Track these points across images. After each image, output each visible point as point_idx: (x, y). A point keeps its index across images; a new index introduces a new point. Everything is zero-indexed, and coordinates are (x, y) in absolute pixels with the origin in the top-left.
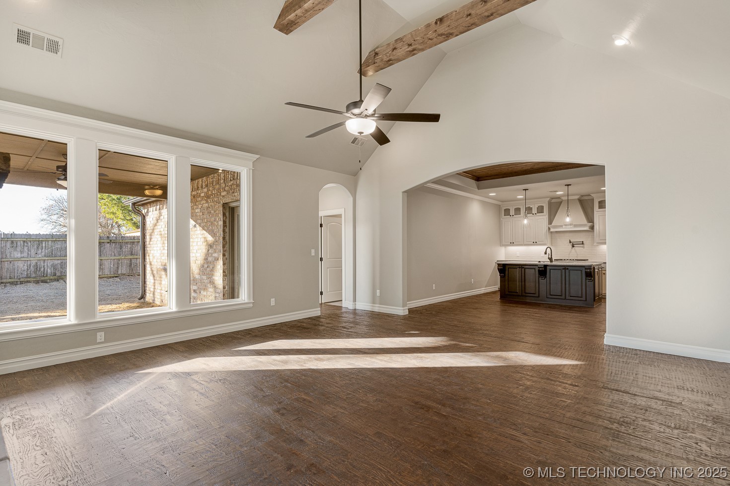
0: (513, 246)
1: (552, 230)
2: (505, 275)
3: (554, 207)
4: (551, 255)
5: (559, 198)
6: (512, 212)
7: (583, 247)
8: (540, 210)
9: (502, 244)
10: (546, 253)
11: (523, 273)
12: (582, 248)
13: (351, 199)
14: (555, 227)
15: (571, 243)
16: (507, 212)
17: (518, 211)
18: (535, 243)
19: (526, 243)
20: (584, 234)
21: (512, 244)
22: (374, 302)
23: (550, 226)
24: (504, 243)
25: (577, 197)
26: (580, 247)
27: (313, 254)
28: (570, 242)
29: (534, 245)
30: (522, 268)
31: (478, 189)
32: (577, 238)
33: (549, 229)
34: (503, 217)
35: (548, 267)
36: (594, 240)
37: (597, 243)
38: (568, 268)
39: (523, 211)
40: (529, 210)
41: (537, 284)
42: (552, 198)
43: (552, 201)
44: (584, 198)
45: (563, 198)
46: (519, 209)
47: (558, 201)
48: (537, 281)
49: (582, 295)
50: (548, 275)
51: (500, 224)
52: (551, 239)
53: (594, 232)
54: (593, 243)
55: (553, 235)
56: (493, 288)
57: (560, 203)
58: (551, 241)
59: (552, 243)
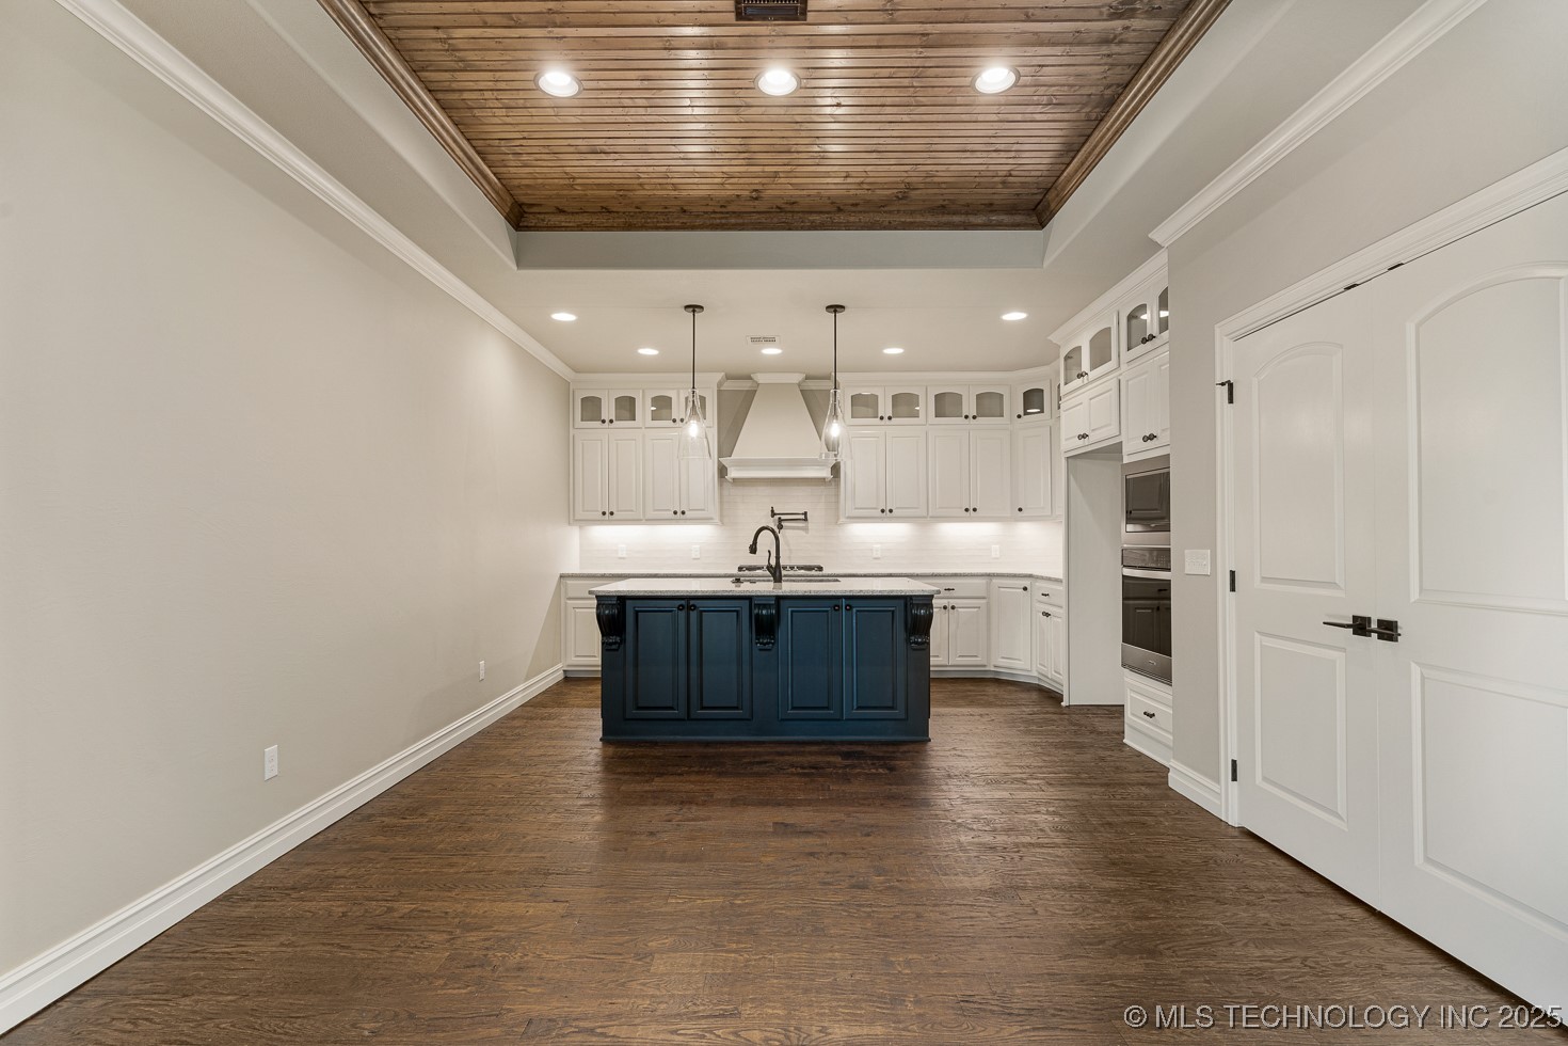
0: (610, 522)
1: (732, 475)
2: (623, 641)
3: (736, 404)
4: (778, 558)
5: (749, 377)
6: (608, 411)
7: (806, 529)
8: (697, 407)
9: (575, 516)
10: (753, 550)
11: (694, 632)
12: (802, 533)
14: (743, 464)
15: (777, 517)
16: (591, 407)
17: (627, 407)
18: (679, 515)
19: (651, 514)
20: (821, 490)
21: (608, 516)
23: (724, 461)
24: (580, 514)
25: (797, 378)
26: (798, 528)
28: (772, 513)
29: (677, 521)
30: (691, 608)
31: (519, 264)
32: (791, 503)
33: (722, 471)
34: (579, 423)
35: (779, 598)
36: (837, 509)
37: (848, 518)
38: (850, 602)
39: (644, 409)
40: (662, 405)
41: (746, 668)
42: (728, 377)
43: (729, 385)
44: (812, 385)
45: (761, 378)
46: (632, 400)
47: (745, 385)
48: (746, 657)
49: (894, 698)
50: (784, 632)
51: (568, 447)
52: (721, 502)
53: (838, 485)
54: (836, 517)
55: (726, 493)
56: (551, 676)
57: (749, 396)
58: (721, 510)
59: (724, 518)
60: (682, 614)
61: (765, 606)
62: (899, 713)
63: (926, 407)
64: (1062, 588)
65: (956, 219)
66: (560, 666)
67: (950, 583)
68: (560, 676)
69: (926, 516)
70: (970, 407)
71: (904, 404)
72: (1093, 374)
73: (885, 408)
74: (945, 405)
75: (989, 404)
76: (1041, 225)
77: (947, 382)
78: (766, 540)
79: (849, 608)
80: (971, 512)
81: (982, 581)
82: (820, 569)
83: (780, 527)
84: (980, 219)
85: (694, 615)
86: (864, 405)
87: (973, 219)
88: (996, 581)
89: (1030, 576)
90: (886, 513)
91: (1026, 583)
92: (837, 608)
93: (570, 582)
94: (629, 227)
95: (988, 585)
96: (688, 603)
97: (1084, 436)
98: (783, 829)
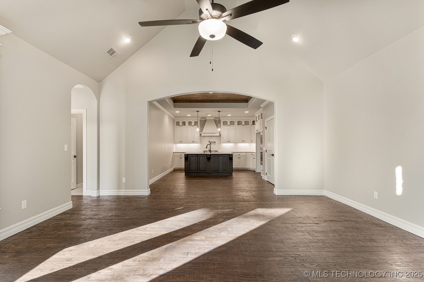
1: (202, 135)
2: (188, 161)
3: (203, 122)
4: (210, 149)
5: (205, 118)
6: (181, 124)
7: (215, 144)
8: (196, 123)
10: (207, 148)
11: (198, 159)
12: (214, 145)
13: (96, 101)
14: (204, 133)
16: (178, 124)
17: (184, 123)
18: (193, 142)
19: (188, 142)
20: (217, 137)
21: (181, 142)
22: (119, 187)
23: (201, 133)
24: (176, 142)
25: (213, 118)
27: (66, 149)
28: (209, 142)
29: (193, 143)
30: (198, 156)
31: (174, 108)
32: (212, 140)
33: (201, 135)
34: (176, 126)
35: (211, 155)
36: (221, 141)
37: (222, 142)
38: (221, 155)
39: (187, 124)
40: (190, 123)
41: (206, 165)
42: (201, 118)
43: (202, 119)
44: (216, 119)
45: (207, 118)
46: (185, 122)
47: (204, 119)
48: (206, 163)
49: (227, 169)
50: (211, 159)
51: (174, 130)
52: (200, 140)
53: (221, 137)
54: (220, 142)
55: (201, 138)
56: (172, 169)
57: (205, 121)
58: (200, 141)
59: (201, 142)
60: (197, 157)
61: (209, 156)
62: (228, 171)
63: (236, 123)
64: (255, 154)
65: (236, 101)
66: (173, 168)
67: (239, 153)
68: (173, 169)
69: (236, 142)
70: (243, 123)
71: (232, 123)
72: (258, 121)
73: (229, 124)
74: (239, 123)
75: (247, 123)
76: (247, 102)
77: (239, 119)
78: (209, 146)
79: (221, 156)
80: (243, 141)
81: (245, 153)
82: (217, 151)
83: (211, 144)
84: (239, 102)
85: (198, 157)
86: (225, 123)
87: (238, 102)
88: (247, 153)
89: (252, 152)
90: (229, 142)
91: (252, 153)
92: (219, 156)
93: (175, 153)
94: (190, 102)
95: (246, 154)
96: (197, 155)
97: (257, 130)
98: (212, 181)
